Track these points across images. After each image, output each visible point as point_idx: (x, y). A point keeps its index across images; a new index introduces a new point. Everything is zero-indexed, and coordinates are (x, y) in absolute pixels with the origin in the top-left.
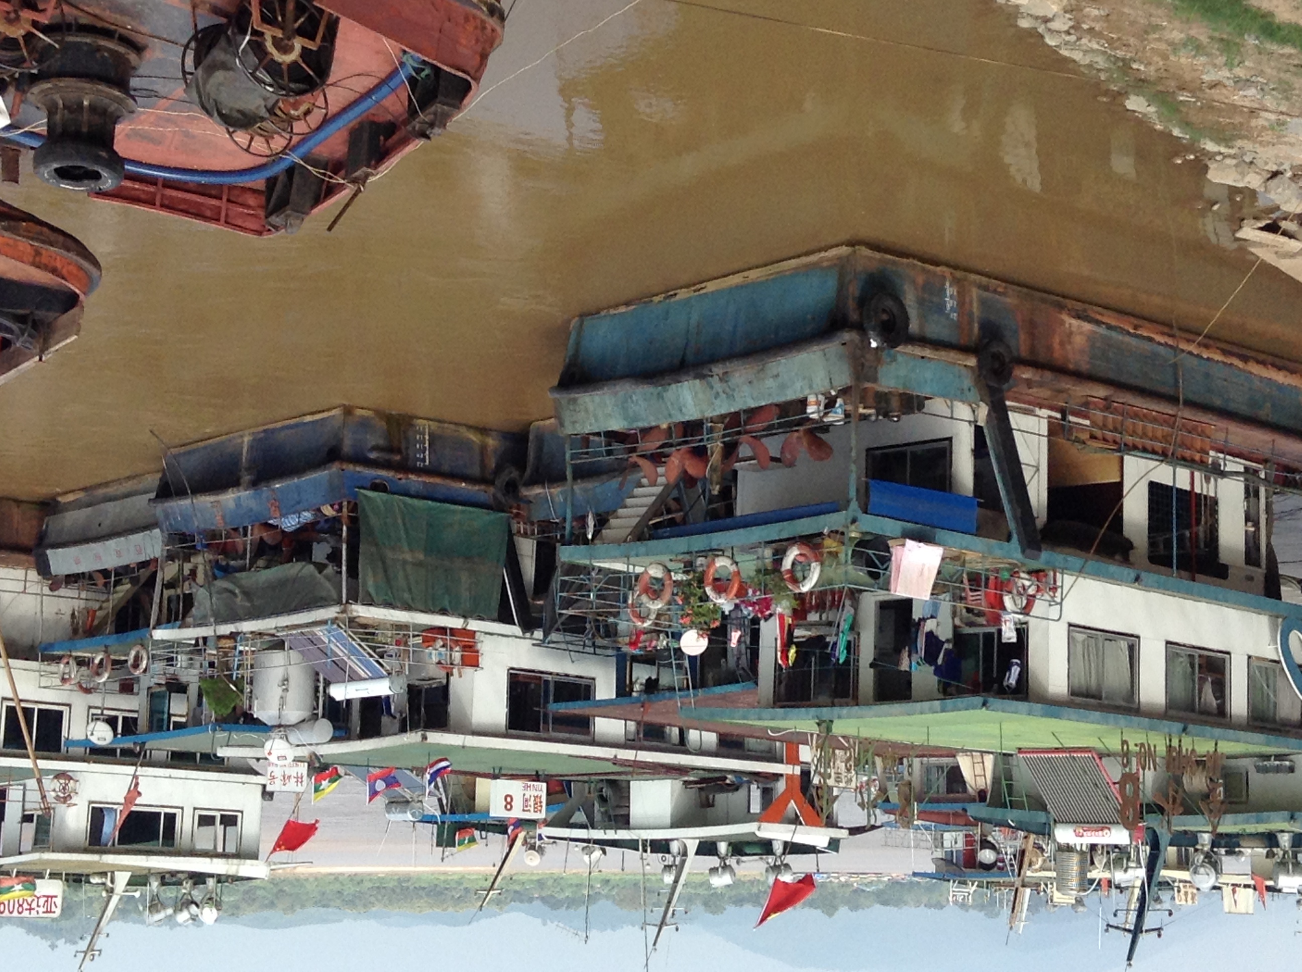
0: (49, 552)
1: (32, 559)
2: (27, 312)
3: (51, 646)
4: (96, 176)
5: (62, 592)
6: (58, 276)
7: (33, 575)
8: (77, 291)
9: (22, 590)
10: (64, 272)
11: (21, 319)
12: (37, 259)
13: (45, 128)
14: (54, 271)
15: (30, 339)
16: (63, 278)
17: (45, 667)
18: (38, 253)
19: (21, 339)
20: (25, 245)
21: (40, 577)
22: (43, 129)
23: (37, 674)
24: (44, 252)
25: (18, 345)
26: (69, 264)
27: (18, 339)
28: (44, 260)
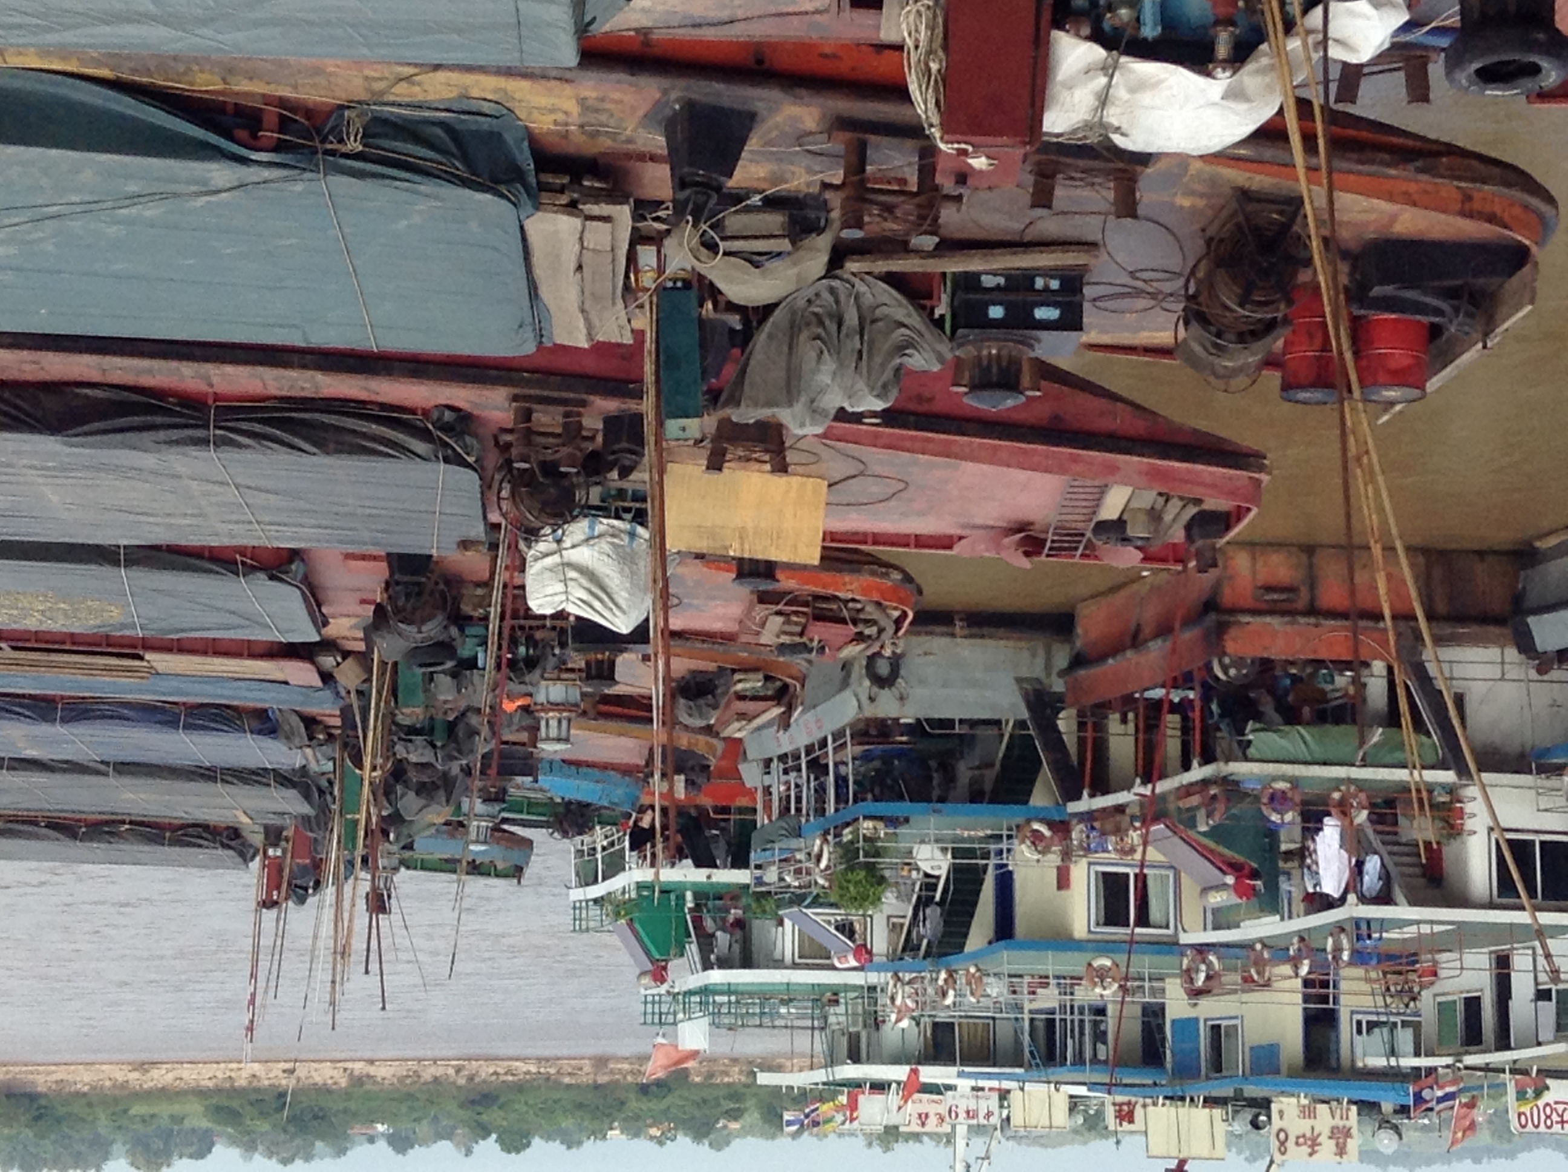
0: (1531, 620)
1: (1507, 631)
2: (1459, 282)
3: (1547, 752)
4: (1534, 70)
5: (1555, 674)
6: (1497, 224)
7: (1512, 653)
8: (1527, 242)
9: (1499, 676)
10: (1506, 218)
11: (1451, 294)
12: (1467, 206)
13: (1458, 18)
14: (1491, 219)
15: (1468, 320)
16: (1506, 227)
17: (1541, 781)
18: (1468, 198)
19: (1455, 322)
20: (1449, 188)
21: (1523, 656)
22: (1455, 21)
23: (1533, 792)
24: (1475, 195)
25: (1453, 330)
26: (1512, 205)
27: (1451, 322)
28: (1477, 205)
